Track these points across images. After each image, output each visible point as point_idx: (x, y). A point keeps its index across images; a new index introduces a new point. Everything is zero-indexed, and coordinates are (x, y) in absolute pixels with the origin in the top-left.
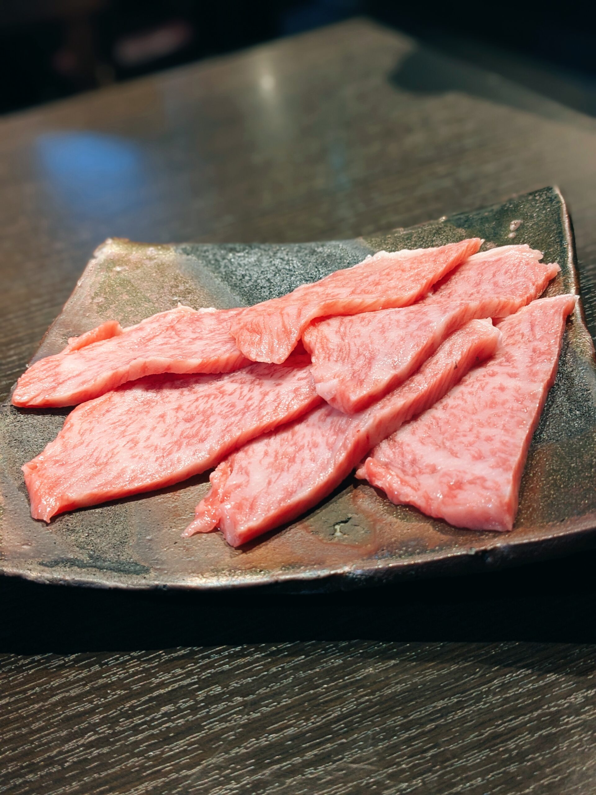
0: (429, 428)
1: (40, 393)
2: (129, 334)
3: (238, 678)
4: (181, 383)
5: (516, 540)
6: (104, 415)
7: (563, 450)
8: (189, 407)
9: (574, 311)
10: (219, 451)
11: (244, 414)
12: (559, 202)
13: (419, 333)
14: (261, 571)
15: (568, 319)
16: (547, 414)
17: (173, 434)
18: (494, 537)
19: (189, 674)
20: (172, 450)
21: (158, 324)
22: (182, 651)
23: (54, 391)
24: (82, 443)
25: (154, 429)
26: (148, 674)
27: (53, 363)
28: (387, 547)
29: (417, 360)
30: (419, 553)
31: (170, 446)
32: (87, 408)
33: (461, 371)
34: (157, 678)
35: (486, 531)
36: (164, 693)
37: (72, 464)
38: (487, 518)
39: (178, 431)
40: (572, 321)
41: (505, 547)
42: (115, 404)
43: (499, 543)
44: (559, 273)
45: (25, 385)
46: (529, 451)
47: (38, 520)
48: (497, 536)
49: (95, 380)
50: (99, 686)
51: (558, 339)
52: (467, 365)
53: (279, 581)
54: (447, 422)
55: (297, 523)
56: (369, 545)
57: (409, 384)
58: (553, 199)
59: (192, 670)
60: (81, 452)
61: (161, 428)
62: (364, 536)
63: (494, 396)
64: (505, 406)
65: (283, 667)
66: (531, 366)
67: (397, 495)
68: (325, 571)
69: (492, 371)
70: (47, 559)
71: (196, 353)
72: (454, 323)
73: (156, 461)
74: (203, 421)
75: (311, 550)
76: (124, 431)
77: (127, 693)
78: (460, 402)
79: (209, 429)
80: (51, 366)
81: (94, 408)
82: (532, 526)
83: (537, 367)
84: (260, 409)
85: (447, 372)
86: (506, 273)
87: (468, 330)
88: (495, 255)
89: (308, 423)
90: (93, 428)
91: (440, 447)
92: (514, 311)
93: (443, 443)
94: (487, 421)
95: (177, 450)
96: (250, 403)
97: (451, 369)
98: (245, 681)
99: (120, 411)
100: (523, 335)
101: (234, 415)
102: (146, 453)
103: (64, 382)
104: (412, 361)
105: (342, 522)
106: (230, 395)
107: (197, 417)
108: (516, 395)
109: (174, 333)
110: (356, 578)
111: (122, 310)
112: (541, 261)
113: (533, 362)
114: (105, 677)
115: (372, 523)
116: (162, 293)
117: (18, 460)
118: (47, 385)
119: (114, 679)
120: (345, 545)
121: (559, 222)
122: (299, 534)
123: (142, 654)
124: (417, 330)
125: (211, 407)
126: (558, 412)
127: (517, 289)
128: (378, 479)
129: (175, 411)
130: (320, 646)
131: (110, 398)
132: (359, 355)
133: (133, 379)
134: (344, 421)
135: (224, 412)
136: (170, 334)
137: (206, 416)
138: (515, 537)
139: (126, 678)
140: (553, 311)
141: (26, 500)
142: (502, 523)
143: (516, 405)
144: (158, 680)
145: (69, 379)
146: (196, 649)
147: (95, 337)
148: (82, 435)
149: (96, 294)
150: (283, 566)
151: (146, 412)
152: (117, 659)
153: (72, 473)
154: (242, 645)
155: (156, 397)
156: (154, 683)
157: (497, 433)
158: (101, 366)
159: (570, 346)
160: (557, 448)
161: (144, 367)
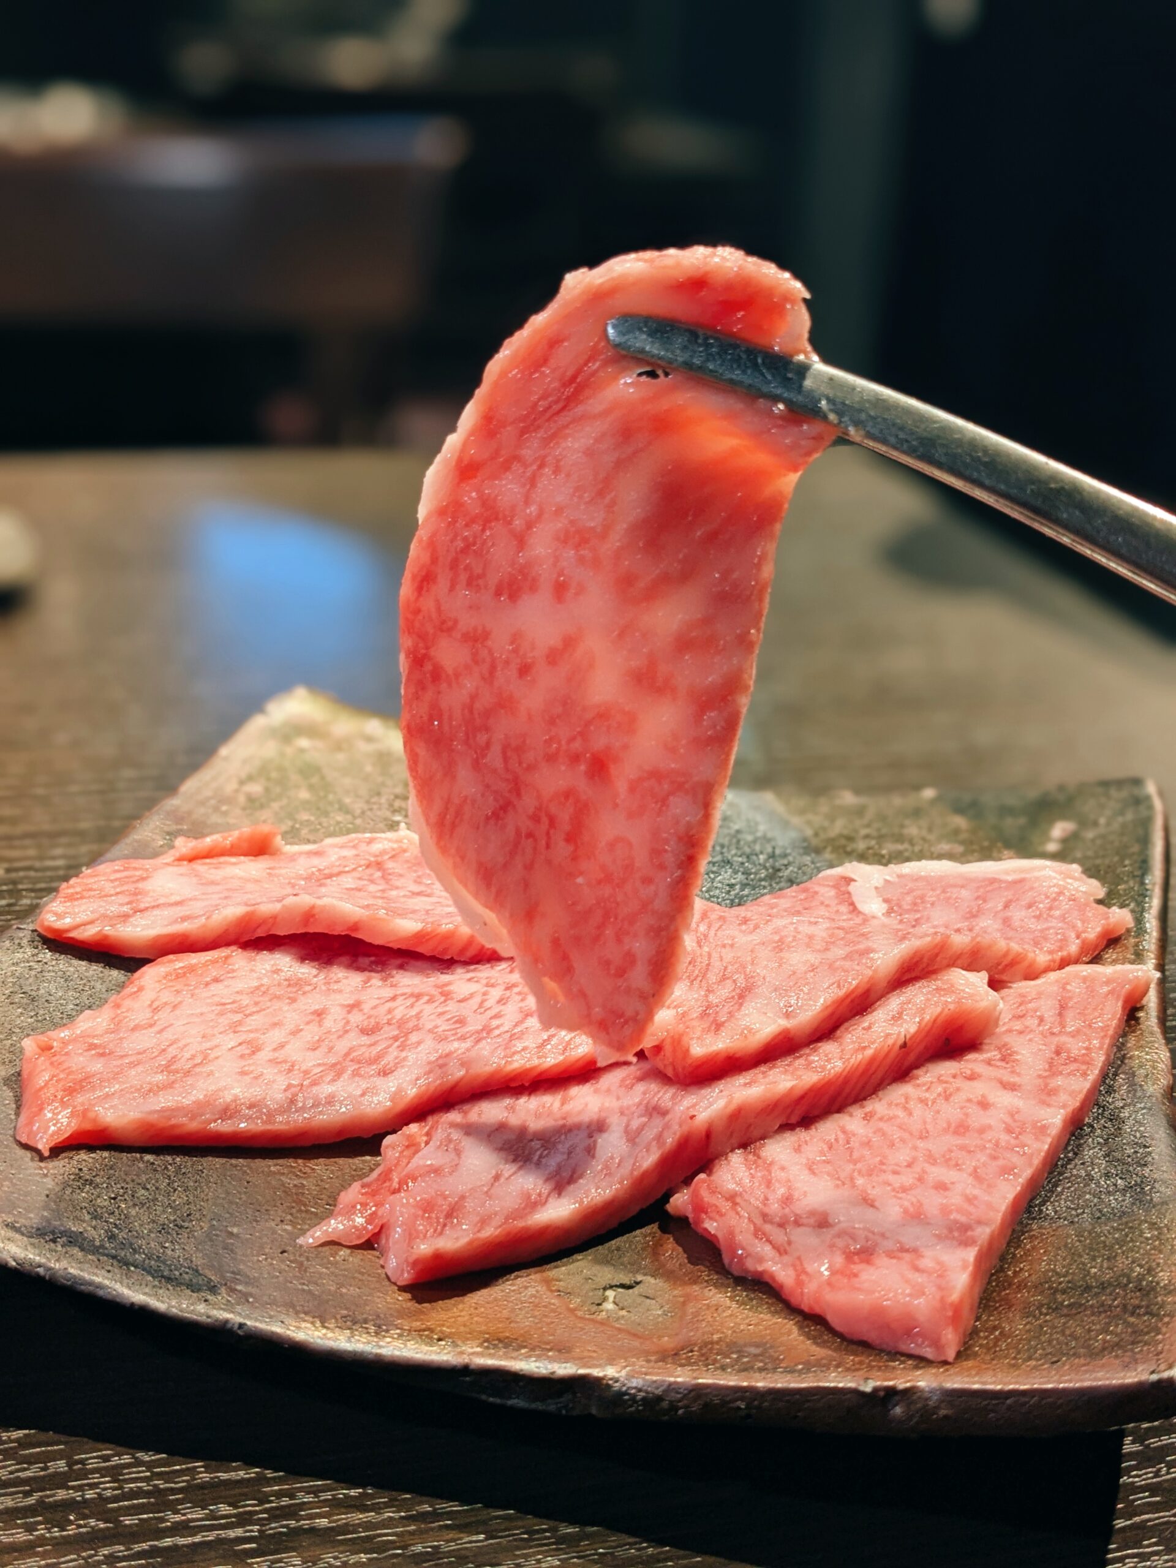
0: (830, 1147)
1: (97, 919)
2: (293, 858)
3: (341, 1549)
4: (372, 963)
5: (956, 1381)
6: (207, 984)
7: (1080, 1241)
8: (375, 1007)
9: (1144, 1002)
10: (415, 1097)
11: (478, 1041)
12: (1150, 807)
13: (847, 964)
14: (440, 1340)
15: (1132, 1013)
16: (1060, 1174)
17: (330, 1049)
18: (917, 1368)
19: (244, 1520)
20: (321, 1077)
21: (353, 852)
22: (241, 1473)
23: (124, 921)
24: (151, 1026)
25: (296, 1032)
26: (161, 1501)
27: (138, 873)
28: (700, 1349)
29: (832, 1014)
30: (761, 1370)
31: (321, 1069)
32: (179, 965)
33: (912, 1057)
34: (176, 1512)
35: (903, 1354)
36: (183, 1546)
37: (122, 1057)
38: (908, 1328)
39: (342, 1046)
40: (1137, 1019)
41: (932, 1391)
42: (233, 971)
43: (924, 1381)
44: (1128, 931)
45: (71, 898)
46: (1014, 1230)
47: (26, 1147)
48: (921, 1368)
49: (208, 918)
50: (56, 1501)
51: (1107, 1041)
52: (926, 1048)
53: (472, 1367)
54: (868, 1144)
55: (532, 1270)
56: (666, 1338)
57: (808, 1055)
58: (1140, 801)
59: (251, 1513)
60: (145, 1040)
61: (311, 1033)
62: (660, 1319)
63: (967, 1115)
64: (983, 1136)
65: (438, 1547)
66: (1046, 1077)
67: (741, 1256)
68: (568, 1365)
69: (972, 1070)
70: (23, 1221)
71: (414, 912)
72: (917, 964)
73: (285, 1090)
74: (395, 1038)
75: (548, 1324)
76: (240, 1023)
77: (108, 1528)
78: (901, 1113)
79: (404, 1054)
80: (131, 877)
81: (192, 969)
82: (994, 1362)
83: (1059, 1081)
84: (513, 1037)
85: (886, 1049)
86: (1030, 906)
87: (939, 983)
88: (1014, 871)
89: (598, 1086)
90: (180, 1003)
91: (844, 1184)
92: (1032, 975)
93: (852, 1179)
94: (944, 1156)
95: (334, 1080)
96: (495, 1023)
97: (894, 1045)
98: (353, 1559)
99: (239, 985)
100: (1041, 1020)
101: (459, 1039)
102: (269, 1073)
103: (146, 909)
104: (822, 1011)
105: (623, 1286)
106: (460, 1001)
107: (386, 1028)
108: (1009, 1120)
109: (379, 874)
110: (626, 1393)
111: (291, 816)
112: (1100, 902)
113: (1052, 1070)
114: (72, 1488)
115: (682, 1299)
116: (374, 803)
117: (18, 1030)
118: (114, 909)
119: (90, 1495)
120: (619, 1329)
121: (1145, 841)
122: (531, 1291)
123: (158, 1460)
124: (844, 959)
125: (418, 1016)
126: (1083, 1173)
127: (1046, 939)
128: (711, 1219)
129: (345, 1010)
130: (520, 1523)
131: (227, 958)
132: (724, 978)
133: (282, 932)
134: (668, 1095)
135: (441, 1029)
136: (371, 875)
137: (404, 1031)
138: (956, 1374)
139: (115, 1499)
140: (1106, 989)
141: (14, 1106)
142: (937, 1344)
143: (1004, 1138)
144: (178, 1518)
145: (158, 906)
146: (269, 1474)
147: (229, 846)
148: (156, 1010)
149: (250, 778)
150: (486, 1340)
151: (289, 998)
152: (106, 1459)
153: (116, 1076)
154: (363, 1486)
155: (315, 976)
156: (167, 1521)
157: (961, 1182)
158: (226, 898)
159: (1126, 1061)
160: (1068, 1236)
161: (309, 915)
